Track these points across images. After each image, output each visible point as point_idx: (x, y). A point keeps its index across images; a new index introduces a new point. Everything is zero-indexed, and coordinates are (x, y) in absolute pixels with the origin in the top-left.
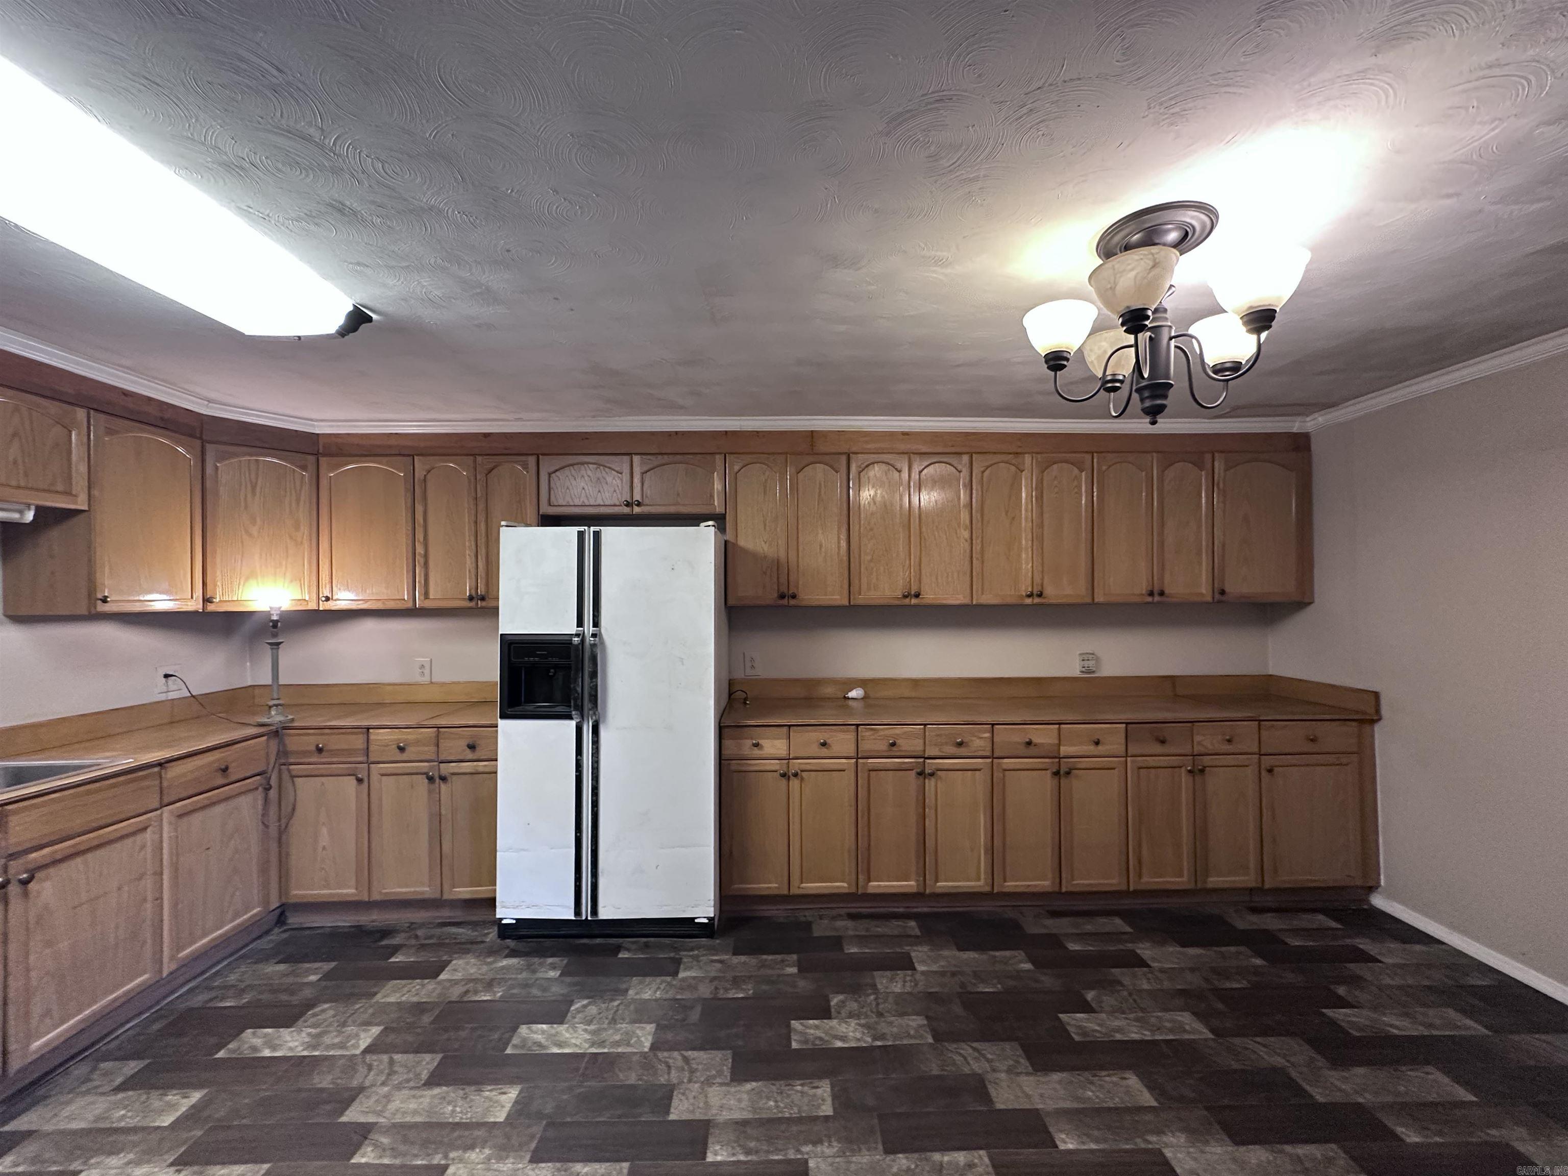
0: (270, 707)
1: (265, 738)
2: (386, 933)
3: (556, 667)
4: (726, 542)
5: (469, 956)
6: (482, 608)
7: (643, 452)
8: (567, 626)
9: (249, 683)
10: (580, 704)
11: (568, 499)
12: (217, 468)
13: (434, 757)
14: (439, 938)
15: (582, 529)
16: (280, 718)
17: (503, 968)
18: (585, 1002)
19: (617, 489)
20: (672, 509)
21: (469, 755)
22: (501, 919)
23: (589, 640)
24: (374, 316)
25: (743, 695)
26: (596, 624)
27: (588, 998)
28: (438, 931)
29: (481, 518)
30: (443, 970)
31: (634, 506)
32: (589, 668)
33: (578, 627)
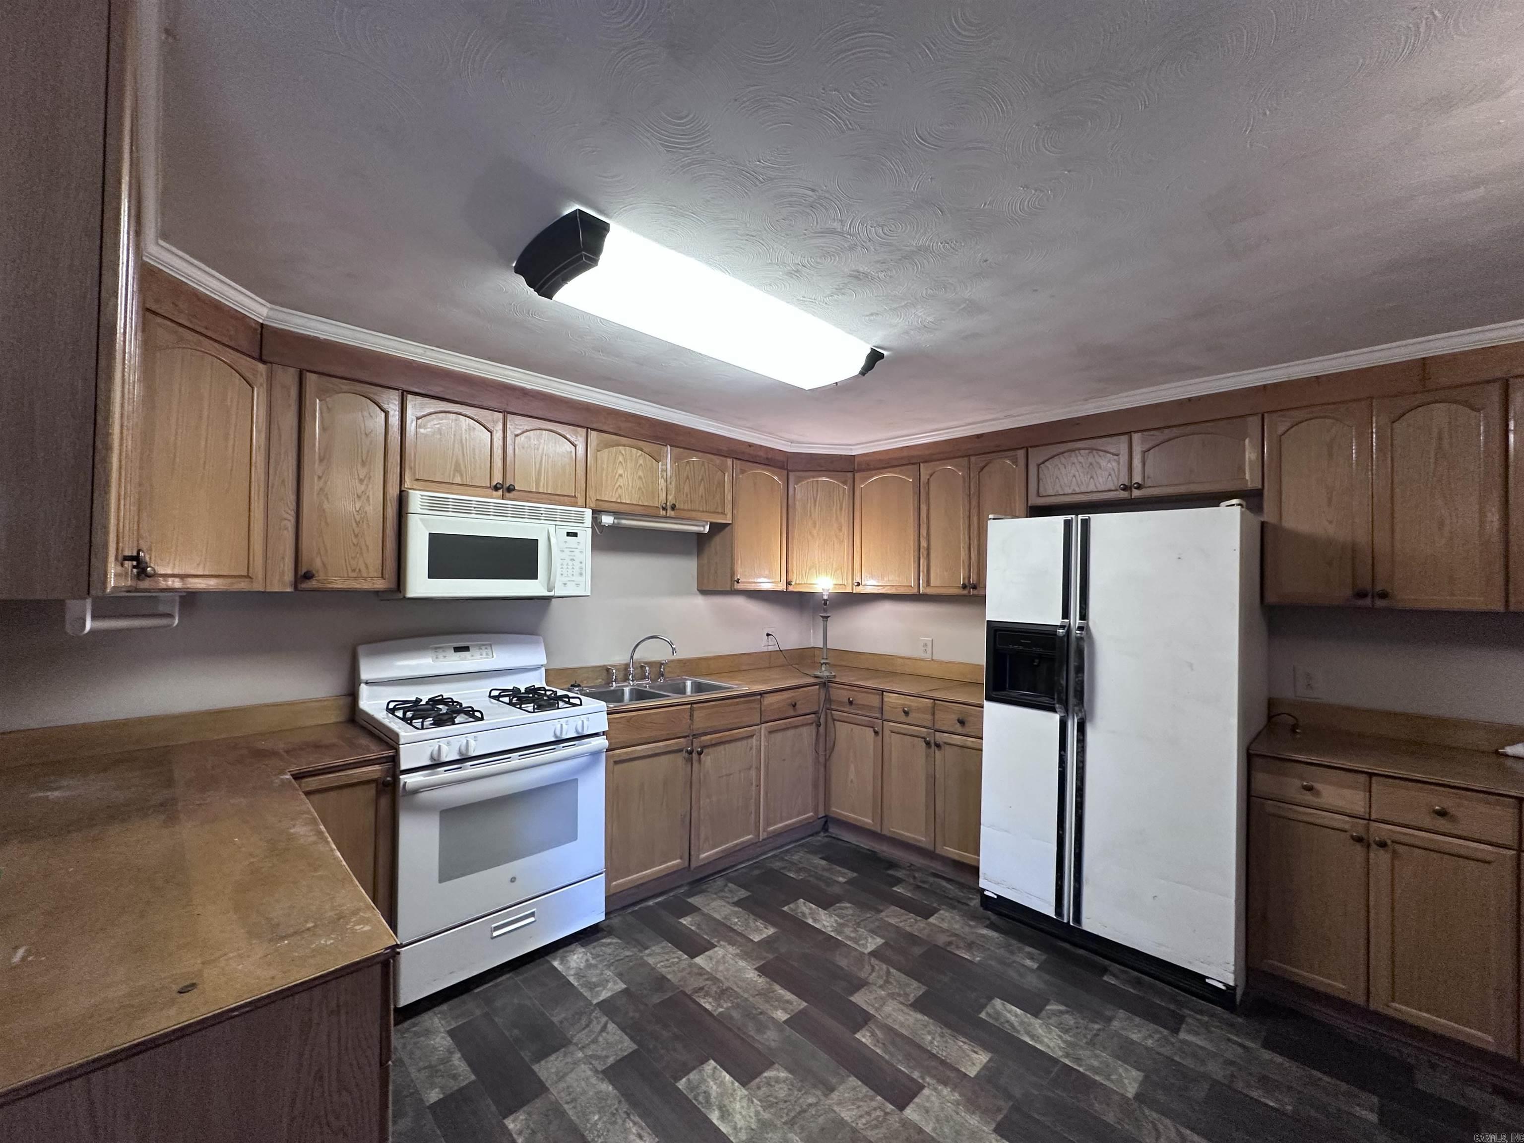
0: (822, 664)
1: (818, 687)
2: (892, 864)
3: (1040, 657)
4: (1263, 525)
5: (954, 911)
6: (974, 596)
7: (1144, 428)
8: (1052, 617)
9: (812, 646)
10: (1064, 698)
11: (1057, 488)
12: (795, 488)
13: (929, 724)
14: (931, 885)
15: (1069, 517)
16: (826, 674)
17: (983, 936)
18: (1062, 1008)
19: (1112, 473)
20: (1182, 489)
21: (958, 728)
22: (984, 890)
23: (1076, 633)
24: (885, 353)
25: (1291, 721)
26: (1084, 616)
27: (1066, 1005)
28: (931, 879)
29: (974, 512)
30: (932, 915)
31: (1134, 490)
32: (1075, 661)
33: (1063, 619)
